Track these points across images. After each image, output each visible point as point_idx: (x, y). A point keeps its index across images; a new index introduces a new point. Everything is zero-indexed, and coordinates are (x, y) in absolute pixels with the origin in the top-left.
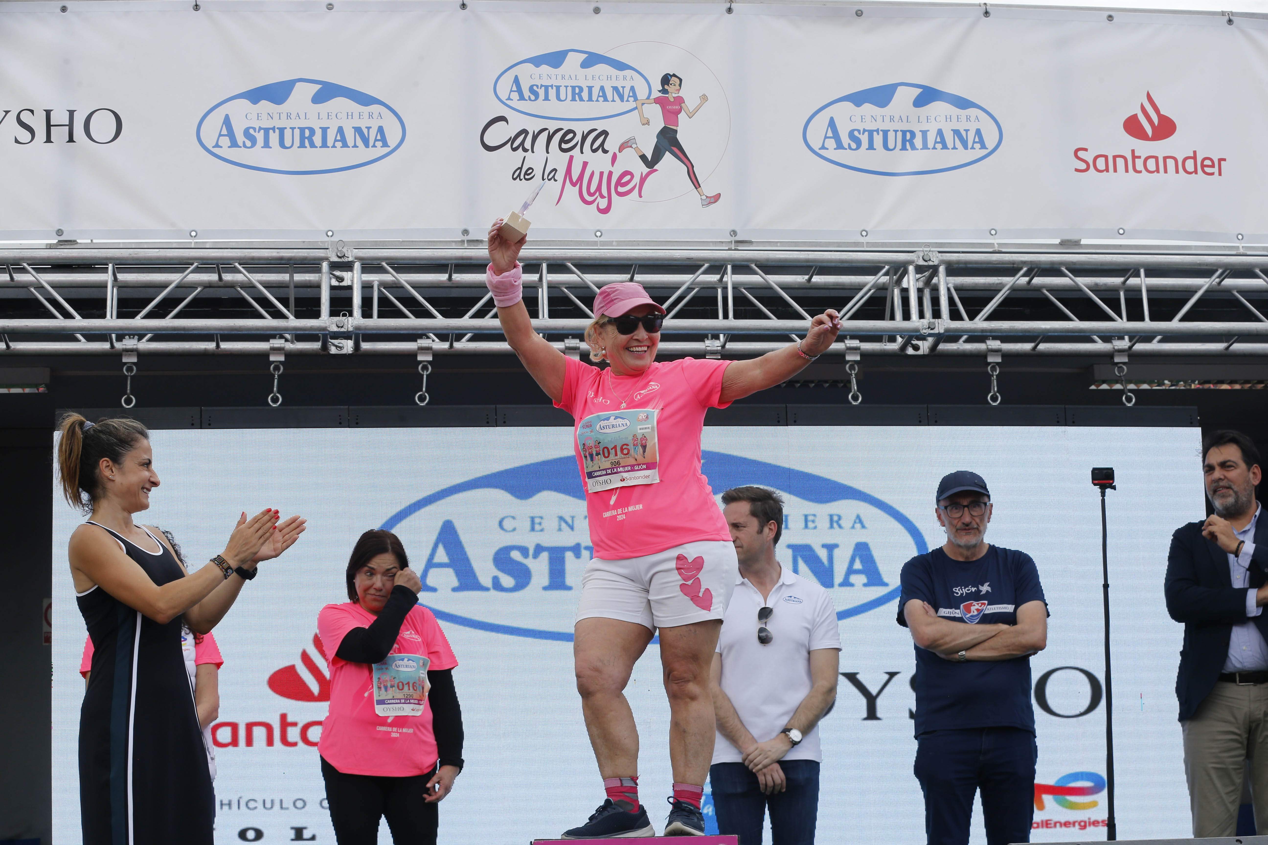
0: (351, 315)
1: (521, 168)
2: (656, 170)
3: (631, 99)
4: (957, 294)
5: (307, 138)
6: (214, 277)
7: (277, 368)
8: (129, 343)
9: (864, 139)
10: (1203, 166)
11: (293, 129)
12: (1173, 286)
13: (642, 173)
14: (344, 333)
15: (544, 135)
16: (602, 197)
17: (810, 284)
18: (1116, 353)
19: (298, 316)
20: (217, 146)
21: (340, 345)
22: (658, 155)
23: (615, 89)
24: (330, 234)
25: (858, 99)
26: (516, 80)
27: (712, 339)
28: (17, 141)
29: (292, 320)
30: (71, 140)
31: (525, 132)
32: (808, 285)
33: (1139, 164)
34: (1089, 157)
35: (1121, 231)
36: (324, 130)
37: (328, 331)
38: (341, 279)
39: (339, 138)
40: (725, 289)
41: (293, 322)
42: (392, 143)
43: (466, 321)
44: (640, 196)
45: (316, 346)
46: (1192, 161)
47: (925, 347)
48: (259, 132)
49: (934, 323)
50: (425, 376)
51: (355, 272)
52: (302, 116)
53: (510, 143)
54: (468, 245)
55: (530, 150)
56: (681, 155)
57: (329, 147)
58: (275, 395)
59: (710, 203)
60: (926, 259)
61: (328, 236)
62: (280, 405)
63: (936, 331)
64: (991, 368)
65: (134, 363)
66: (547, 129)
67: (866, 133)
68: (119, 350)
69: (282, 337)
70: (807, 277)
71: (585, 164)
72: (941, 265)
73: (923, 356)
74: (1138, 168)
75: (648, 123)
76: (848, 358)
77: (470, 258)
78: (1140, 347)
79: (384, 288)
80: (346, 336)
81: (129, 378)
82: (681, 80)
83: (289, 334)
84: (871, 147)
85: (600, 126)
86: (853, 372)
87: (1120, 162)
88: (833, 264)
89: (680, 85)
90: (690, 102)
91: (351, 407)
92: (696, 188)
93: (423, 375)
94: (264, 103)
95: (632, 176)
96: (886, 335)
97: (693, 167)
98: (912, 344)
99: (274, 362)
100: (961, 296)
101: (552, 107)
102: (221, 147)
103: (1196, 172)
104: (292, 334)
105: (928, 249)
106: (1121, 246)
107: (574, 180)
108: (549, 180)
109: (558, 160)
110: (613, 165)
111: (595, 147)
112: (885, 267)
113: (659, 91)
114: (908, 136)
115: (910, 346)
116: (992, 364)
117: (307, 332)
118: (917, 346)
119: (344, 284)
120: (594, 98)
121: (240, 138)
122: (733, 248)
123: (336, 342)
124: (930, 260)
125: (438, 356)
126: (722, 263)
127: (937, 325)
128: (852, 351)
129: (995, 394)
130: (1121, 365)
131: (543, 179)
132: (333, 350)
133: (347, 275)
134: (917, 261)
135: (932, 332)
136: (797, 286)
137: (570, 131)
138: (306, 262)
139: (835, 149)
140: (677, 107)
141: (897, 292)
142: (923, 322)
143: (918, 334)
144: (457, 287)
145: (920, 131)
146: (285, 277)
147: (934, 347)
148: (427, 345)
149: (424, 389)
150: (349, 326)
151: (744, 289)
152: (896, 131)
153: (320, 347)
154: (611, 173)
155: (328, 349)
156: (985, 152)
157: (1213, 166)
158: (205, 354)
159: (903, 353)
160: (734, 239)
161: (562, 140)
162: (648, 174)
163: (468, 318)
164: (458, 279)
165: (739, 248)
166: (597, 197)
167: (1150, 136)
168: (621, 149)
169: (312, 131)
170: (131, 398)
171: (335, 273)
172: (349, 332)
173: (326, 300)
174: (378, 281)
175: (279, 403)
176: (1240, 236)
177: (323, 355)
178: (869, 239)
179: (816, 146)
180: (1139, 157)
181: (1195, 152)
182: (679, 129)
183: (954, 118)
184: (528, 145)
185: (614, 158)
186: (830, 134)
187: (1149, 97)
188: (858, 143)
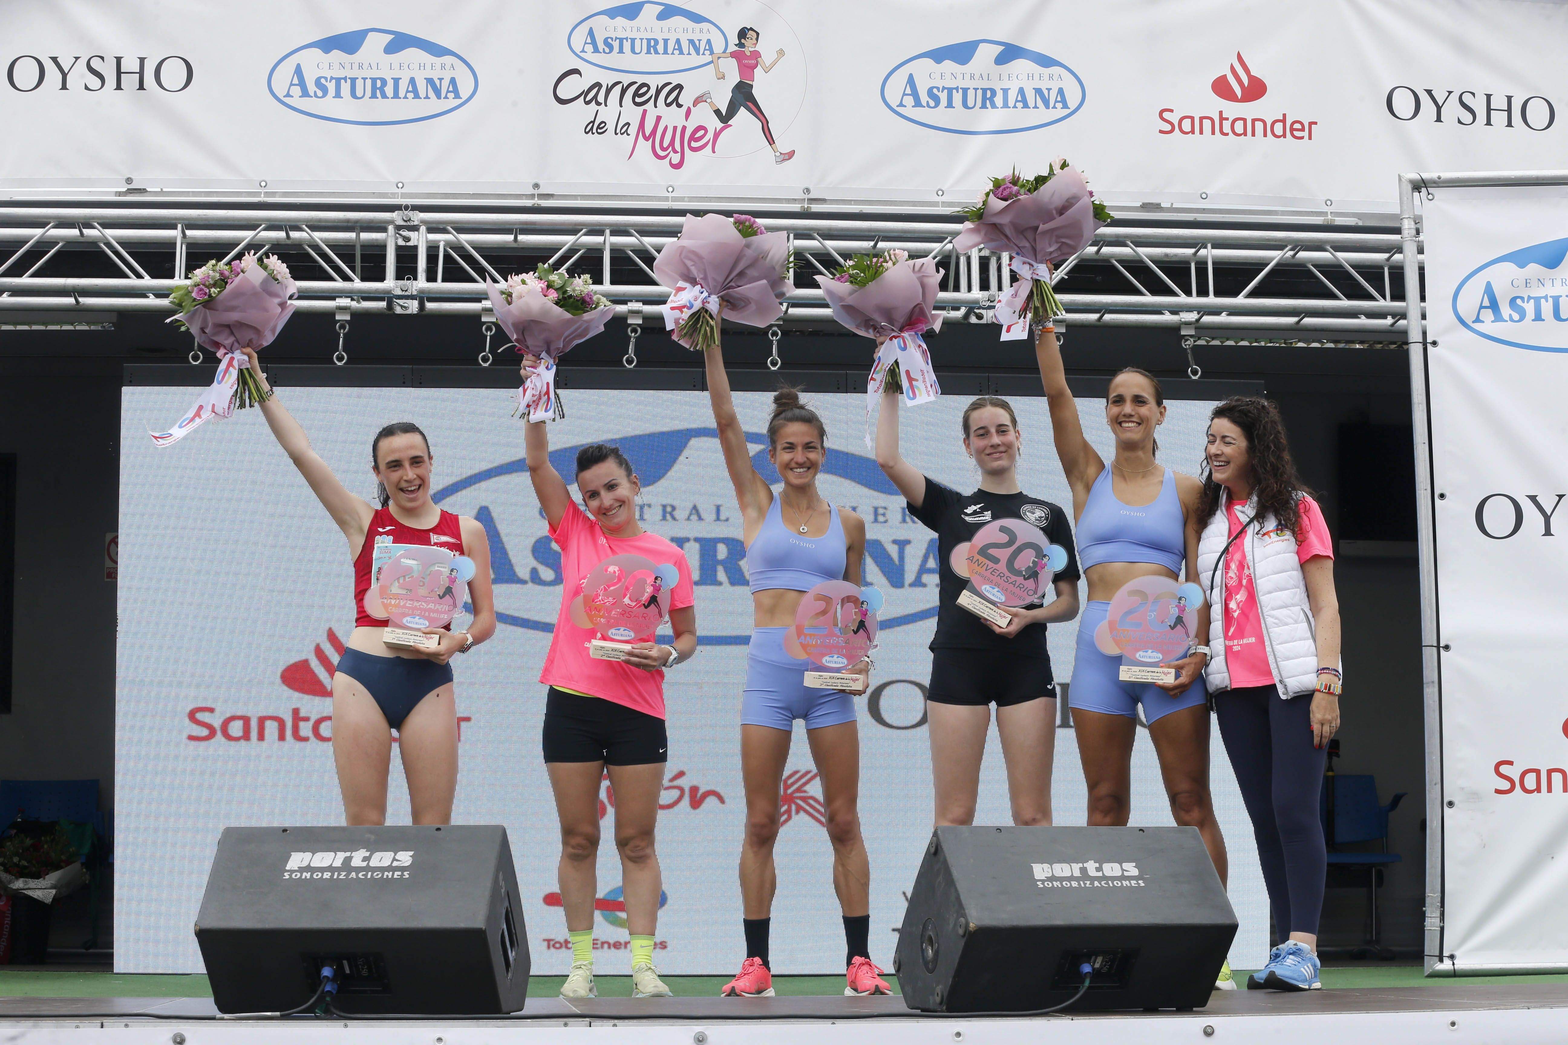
0: (415, 279)
1: (593, 122)
2: (731, 126)
3: (707, 53)
5: (378, 88)
6: (282, 234)
7: (342, 327)
9: (943, 96)
10: (1292, 130)
11: (364, 79)
12: (1246, 258)
13: (716, 128)
14: (409, 295)
15: (618, 88)
16: (675, 152)
17: (876, 250)
18: (1182, 326)
19: (364, 279)
20: (288, 95)
21: (406, 305)
22: (732, 110)
23: (691, 42)
24: (400, 185)
25: (938, 55)
26: (591, 33)
28: (87, 88)
29: (357, 283)
30: (141, 87)
31: (598, 85)
33: (1227, 127)
34: (1174, 118)
35: (1204, 196)
36: (396, 81)
37: (393, 294)
38: (407, 239)
39: (410, 89)
42: (464, 94)
44: (714, 152)
46: (1281, 124)
47: (987, 316)
48: (330, 82)
49: (994, 296)
50: (488, 337)
51: (421, 232)
52: (374, 66)
53: (583, 97)
54: (539, 199)
55: (603, 104)
56: (756, 110)
57: (400, 98)
58: (340, 353)
59: (784, 160)
61: (398, 188)
62: (345, 364)
66: (621, 82)
67: (946, 91)
69: (348, 297)
70: (872, 243)
71: (659, 118)
73: (987, 325)
74: (1225, 131)
75: (723, 77)
77: (534, 224)
78: (1207, 319)
79: (450, 249)
80: (412, 297)
82: (758, 34)
83: (356, 294)
84: (950, 105)
85: (675, 80)
87: (1207, 124)
89: (757, 39)
90: (767, 57)
91: (415, 367)
92: (770, 145)
94: (336, 52)
95: (706, 131)
96: (956, 304)
97: (768, 122)
98: (975, 313)
99: (339, 321)
101: (627, 60)
102: (292, 96)
103: (1284, 136)
104: (359, 294)
106: (1204, 209)
107: (647, 134)
108: (622, 134)
109: (632, 114)
110: (686, 121)
111: (669, 101)
113: (735, 45)
114: (989, 94)
115: (973, 316)
117: (373, 293)
118: (979, 315)
119: (410, 244)
120: (670, 51)
121: (311, 88)
123: (401, 302)
127: (997, 297)
130: (1187, 337)
131: (616, 134)
132: (398, 310)
133: (413, 235)
135: (992, 304)
136: (861, 252)
137: (643, 85)
138: (372, 224)
139: (913, 107)
140: (753, 62)
141: (962, 260)
142: (983, 295)
143: (978, 306)
144: (523, 247)
145: (1001, 89)
146: (352, 236)
148: (490, 306)
149: (487, 350)
150: (413, 290)
151: (809, 254)
152: (976, 89)
153: (385, 306)
154: (684, 128)
155: (394, 309)
156: (1066, 112)
157: (1303, 130)
159: (966, 322)
160: (806, 197)
161: (636, 94)
162: (722, 129)
164: (524, 240)
166: (670, 152)
167: (1239, 98)
168: (695, 104)
170: (199, 355)
171: (401, 232)
172: (413, 294)
173: (391, 263)
174: (444, 241)
175: (344, 361)
176: (1328, 202)
177: (388, 315)
178: (945, 199)
179: (894, 102)
180: (1227, 119)
181: (1284, 115)
182: (754, 84)
183: (1037, 77)
184: (601, 98)
185: (688, 113)
186: (908, 91)
187: (1239, 57)
188: (937, 101)
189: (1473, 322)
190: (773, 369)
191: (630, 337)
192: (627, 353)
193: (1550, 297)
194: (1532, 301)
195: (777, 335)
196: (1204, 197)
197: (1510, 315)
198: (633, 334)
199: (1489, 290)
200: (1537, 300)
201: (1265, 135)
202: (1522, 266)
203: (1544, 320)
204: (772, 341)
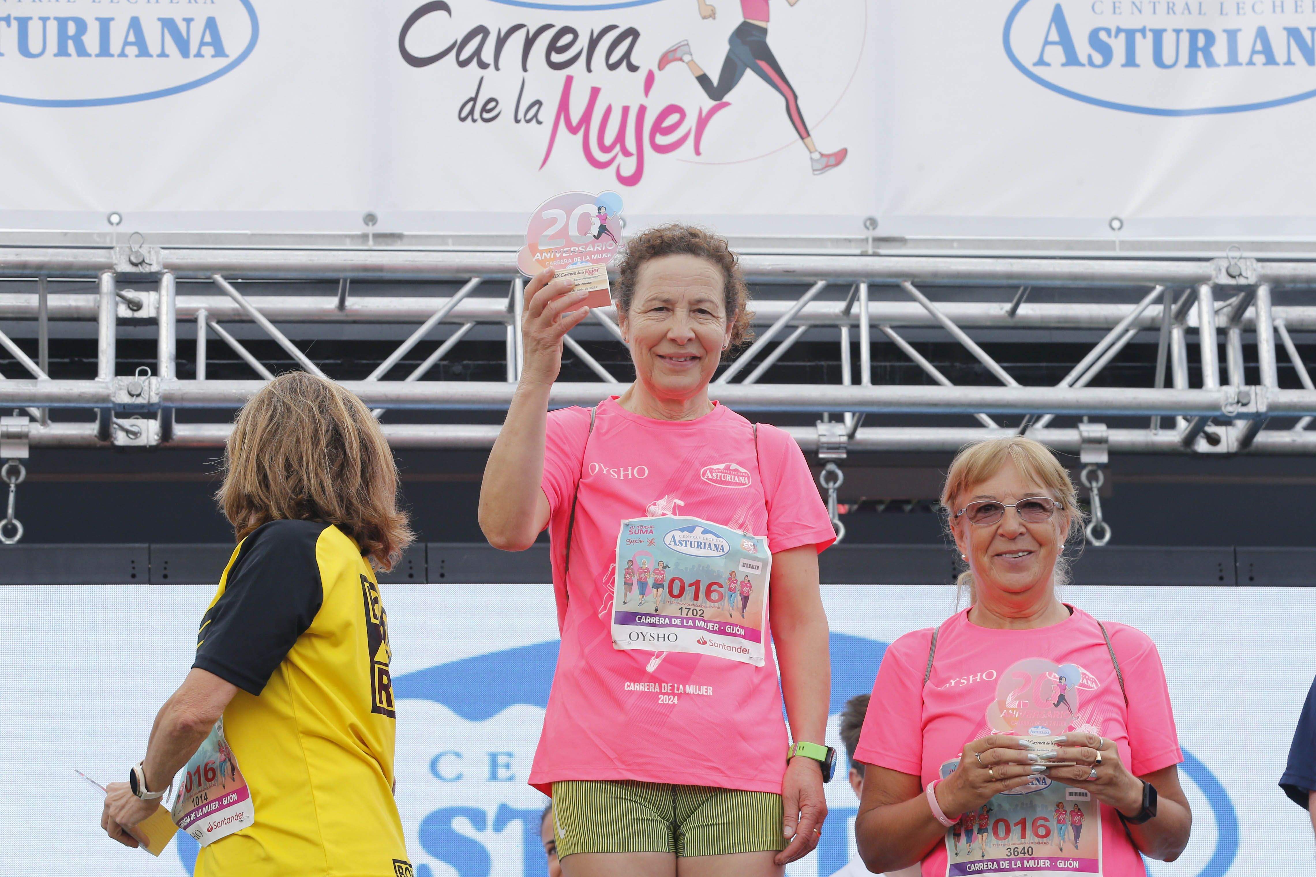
0: (155, 373)
1: (474, 99)
2: (727, 104)
4: (1293, 339)
5: (70, 38)
7: (13, 471)
9: (1118, 46)
11: (44, 20)
13: (701, 109)
14: (142, 406)
15: (519, 37)
16: (627, 154)
17: (1016, 319)
19: (55, 373)
21: (134, 429)
22: (730, 76)
24: (115, 219)
27: (830, 421)
29: (43, 381)
31: (482, 31)
32: (1010, 322)
37: (113, 403)
38: (136, 306)
39: (132, 38)
40: (855, 328)
41: (46, 385)
42: (233, 48)
43: (371, 386)
44: (698, 153)
45: (89, 430)
47: (1230, 437)
49: (1248, 394)
51: (164, 291)
53: (454, 52)
54: (375, 244)
55: (492, 67)
56: (775, 76)
57: (113, 55)
58: (10, 523)
59: (827, 167)
60: (1234, 274)
61: (111, 224)
62: (19, 541)
63: (1251, 409)
66: (524, 26)
67: (1122, 36)
69: (23, 413)
70: (1008, 306)
71: (595, 92)
72: (1260, 285)
73: (1227, 456)
75: (712, 15)
76: (1086, 458)
77: (380, 269)
79: (218, 322)
80: (147, 412)
83: (38, 408)
84: (1131, 61)
85: (623, 20)
86: (1094, 484)
88: (1058, 283)
91: (153, 546)
92: (802, 138)
95: (683, 115)
96: (1157, 415)
97: (796, 97)
98: (1206, 433)
99: (7, 460)
100: (1300, 342)
104: (44, 409)
105: (1237, 254)
107: (575, 121)
108: (528, 121)
109: (545, 84)
110: (647, 94)
111: (614, 59)
112: (1154, 288)
115: (1202, 437)
117: (72, 405)
118: (1213, 436)
119: (142, 314)
122: (870, 251)
123: (126, 423)
124: (1240, 275)
126: (850, 279)
127: (1253, 396)
128: (1092, 446)
131: (517, 121)
132: (121, 439)
133: (147, 298)
134: (1217, 277)
135: (1244, 409)
136: (989, 324)
137: (566, 30)
138: (69, 272)
139: (1063, 65)
141: (1177, 336)
142: (1226, 393)
143: (1217, 413)
144: (355, 322)
145: (1225, 31)
146: (30, 301)
147: (1247, 439)
150: (152, 394)
151: (892, 328)
152: (1178, 32)
153: (96, 432)
154: (642, 110)
155: (112, 437)
159: (1189, 450)
160: (871, 234)
161: (552, 47)
162: (713, 111)
163: (375, 380)
164: (356, 307)
165: (882, 252)
166: (616, 154)
168: (663, 62)
171: (125, 293)
172: (151, 404)
173: (108, 344)
174: (207, 309)
177: (102, 448)
178: (1125, 234)
179: (1028, 59)
182: (770, 27)
183: (1289, 6)
184: (488, 55)
185: (650, 80)
186: (1054, 36)
188: (1107, 53)
195: (835, 479)
204: (828, 490)
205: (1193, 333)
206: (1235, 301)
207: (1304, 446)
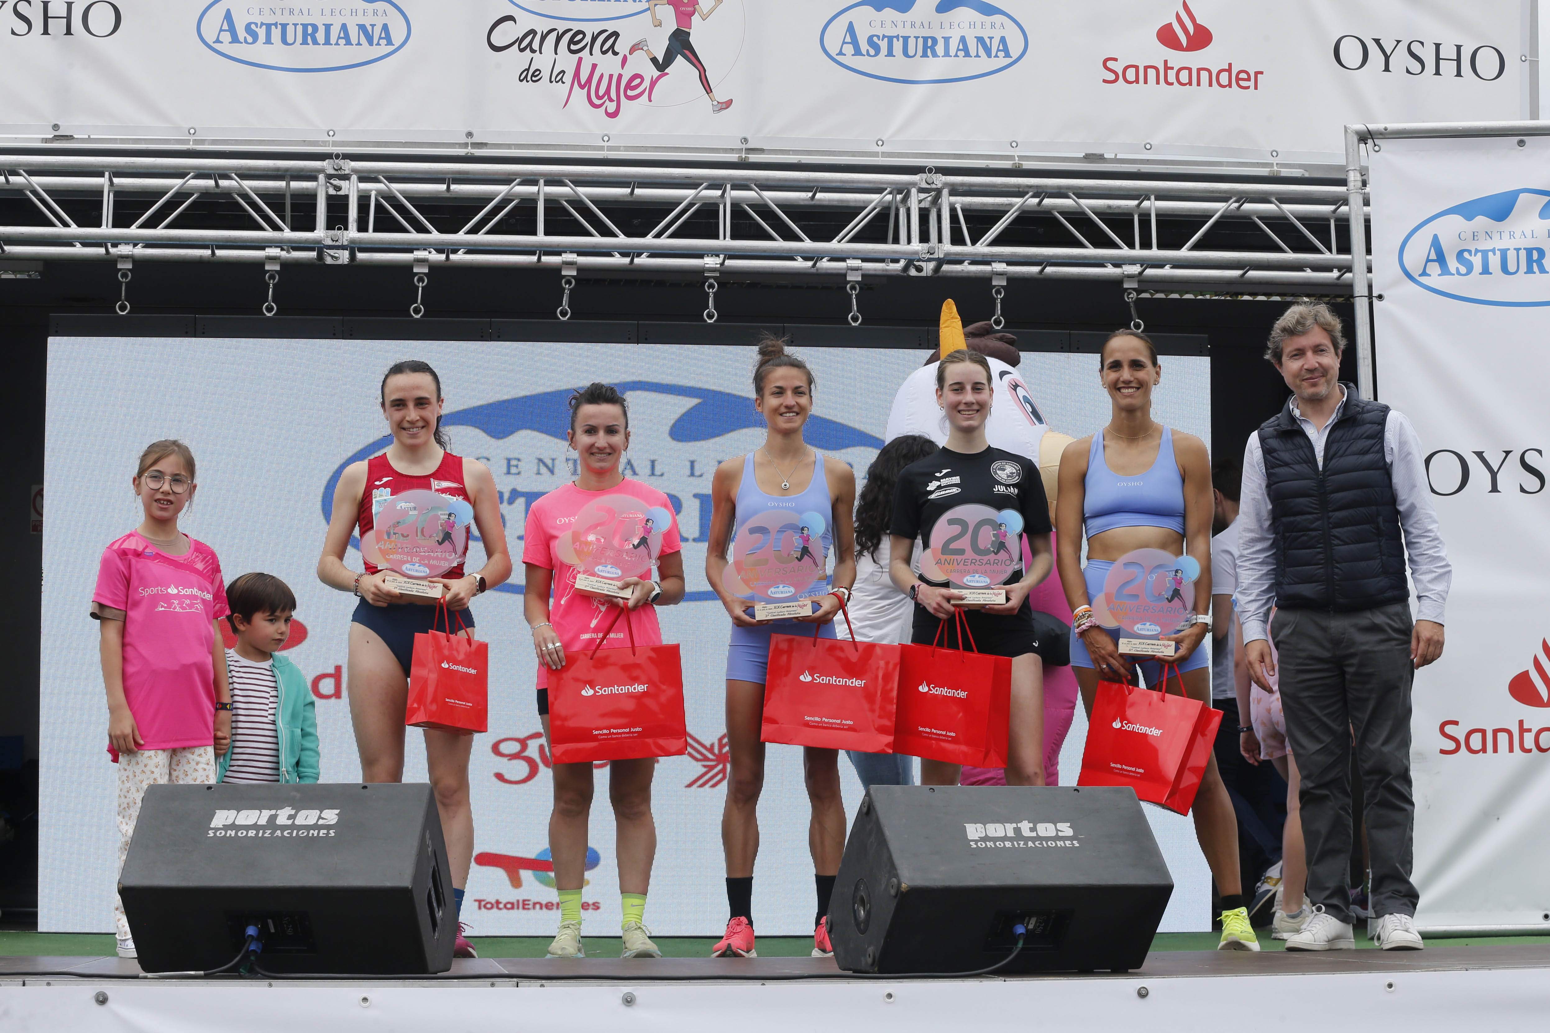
0: (346, 229)
1: (528, 70)
2: (667, 74)
4: (963, 216)
5: (309, 35)
6: (211, 183)
7: (272, 277)
8: (124, 250)
9: (884, 45)
10: (1238, 79)
11: (295, 25)
12: (1190, 210)
13: (652, 76)
14: (340, 245)
15: (553, 36)
16: (611, 100)
17: (814, 201)
18: (1125, 279)
19: (294, 229)
20: (218, 41)
21: (336, 255)
22: (669, 58)
24: (331, 133)
27: (712, 256)
28: (13, 33)
29: (287, 231)
30: (69, 32)
31: (533, 32)
32: (809, 201)
33: (1172, 77)
34: (1118, 67)
35: (1148, 146)
36: (328, 27)
37: (323, 244)
38: (338, 188)
39: (342, 35)
40: (725, 204)
41: (288, 234)
42: (397, 42)
43: (461, 236)
44: (650, 100)
46: (1227, 74)
47: (928, 268)
48: (260, 28)
49: (934, 248)
50: (420, 289)
51: (352, 181)
52: (305, 12)
53: (517, 44)
54: (472, 147)
55: (538, 51)
56: (694, 59)
57: (332, 45)
58: (269, 304)
59: (721, 109)
60: (929, 182)
61: (329, 136)
62: (274, 315)
63: (936, 256)
64: (995, 291)
65: (129, 270)
66: (555, 29)
67: (886, 39)
68: (114, 255)
69: (278, 247)
70: (810, 194)
71: (594, 66)
72: (944, 188)
73: (926, 278)
74: (1170, 80)
75: (660, 25)
76: (850, 278)
77: (467, 173)
78: (1150, 272)
79: (382, 198)
80: (343, 248)
81: (124, 284)
83: (286, 244)
84: (890, 53)
85: (611, 27)
86: (854, 293)
87: (1152, 73)
88: (835, 185)
90: (705, 4)
91: (344, 318)
92: (708, 93)
93: (418, 287)
95: (643, 80)
96: (889, 257)
97: (705, 71)
98: (914, 265)
99: (268, 271)
100: (966, 217)
101: (562, 7)
102: (222, 42)
103: (1230, 85)
104: (289, 244)
106: (1148, 160)
107: (583, 82)
108: (557, 82)
109: (567, 61)
110: (623, 69)
111: (605, 48)
112: (887, 188)
114: (930, 43)
115: (913, 268)
116: (997, 287)
117: (303, 243)
118: (919, 267)
119: (341, 193)
121: (242, 34)
122: (744, 156)
123: (332, 252)
124: (933, 182)
125: (435, 268)
126: (721, 181)
127: (937, 250)
128: (853, 271)
129: (998, 318)
130: (1130, 291)
131: (551, 82)
132: (329, 261)
133: (344, 184)
134: (920, 183)
135: (931, 256)
136: (801, 203)
137: (579, 32)
138: (302, 173)
139: (853, 55)
140: (690, 9)
141: (901, 213)
142: (923, 246)
143: (921, 257)
144: (456, 198)
145: (942, 38)
146: (282, 185)
147: (937, 269)
148: (423, 257)
149: (419, 301)
150: (344, 240)
151: (747, 205)
152: (917, 38)
153: (316, 256)
154: (620, 76)
155: (324, 259)
156: (1009, 60)
157: (1249, 79)
158: (200, 262)
159: (906, 275)
160: (744, 146)
161: (571, 41)
162: (659, 78)
163: (461, 234)
164: (457, 190)
165: (750, 156)
166: (605, 101)
167: (1185, 47)
168: (632, 50)
169: (315, 28)
170: (126, 305)
171: (332, 181)
172: (344, 244)
173: (321, 213)
174: (375, 190)
175: (274, 312)
176: (1274, 153)
177: (318, 265)
178: (884, 149)
179: (834, 51)
180: (1172, 68)
181: (1230, 65)
182: (692, 31)
183: (978, 25)
184: (535, 45)
185: (624, 60)
186: (848, 39)
187: (1185, 6)
188: (878, 50)
189: (1420, 275)
190: (709, 321)
191: (564, 289)
192: (562, 306)
193: (1498, 250)
194: (1479, 254)
195: (713, 287)
196: (1148, 148)
197: (1457, 269)
198: (567, 286)
199: (1436, 243)
200: (1485, 253)
201: (1211, 85)
202: (1469, 218)
203: (1491, 273)
204: (709, 293)
205: (908, 211)
206: (933, 193)
207: (968, 272)
